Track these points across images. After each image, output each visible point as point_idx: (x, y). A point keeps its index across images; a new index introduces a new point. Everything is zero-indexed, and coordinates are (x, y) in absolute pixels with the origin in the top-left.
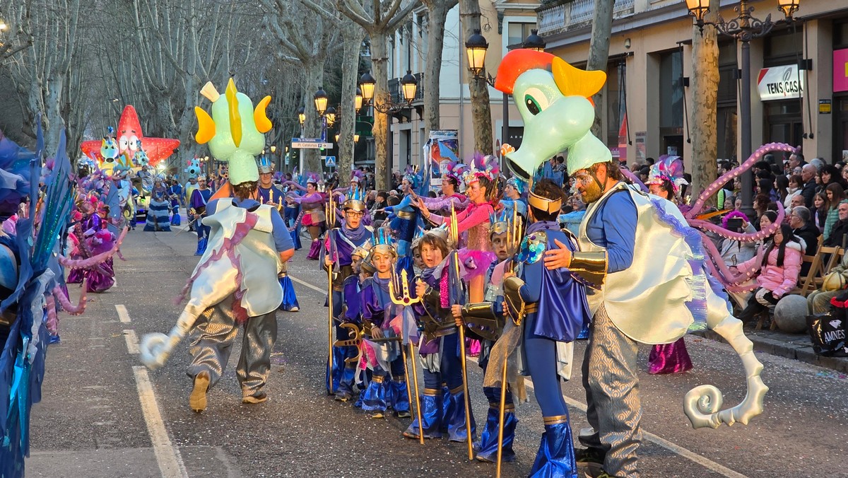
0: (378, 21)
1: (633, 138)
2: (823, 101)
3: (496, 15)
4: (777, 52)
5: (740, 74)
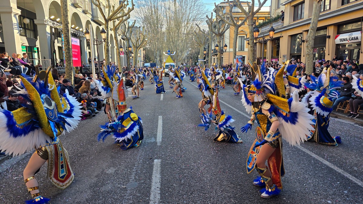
5: (329, 37)
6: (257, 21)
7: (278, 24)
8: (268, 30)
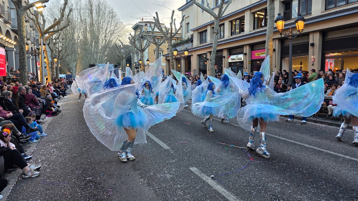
0: (142, 49)
1: (193, 71)
2: (249, 61)
3: (154, 51)
4: (232, 53)
5: (224, 57)
7: (189, 45)
8: (181, 49)
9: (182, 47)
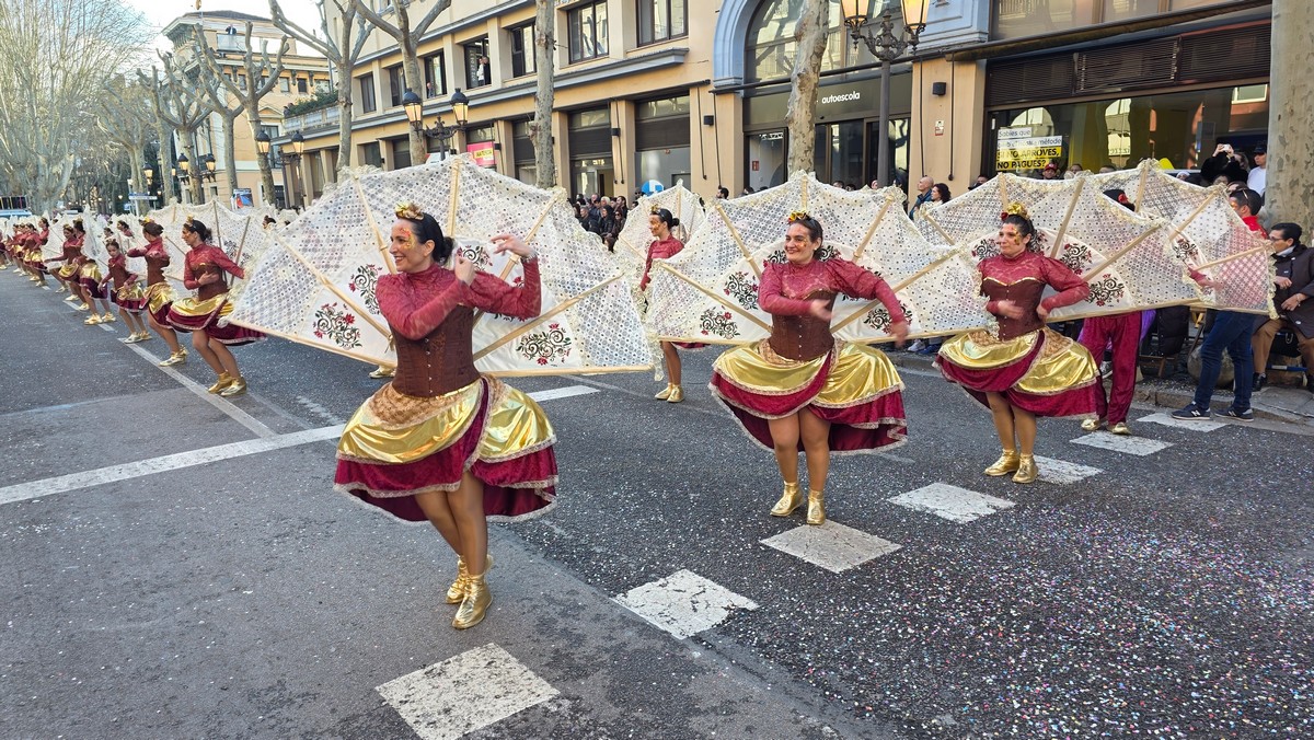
6: (308, 83)
8: (318, 123)
9: (320, 117)
